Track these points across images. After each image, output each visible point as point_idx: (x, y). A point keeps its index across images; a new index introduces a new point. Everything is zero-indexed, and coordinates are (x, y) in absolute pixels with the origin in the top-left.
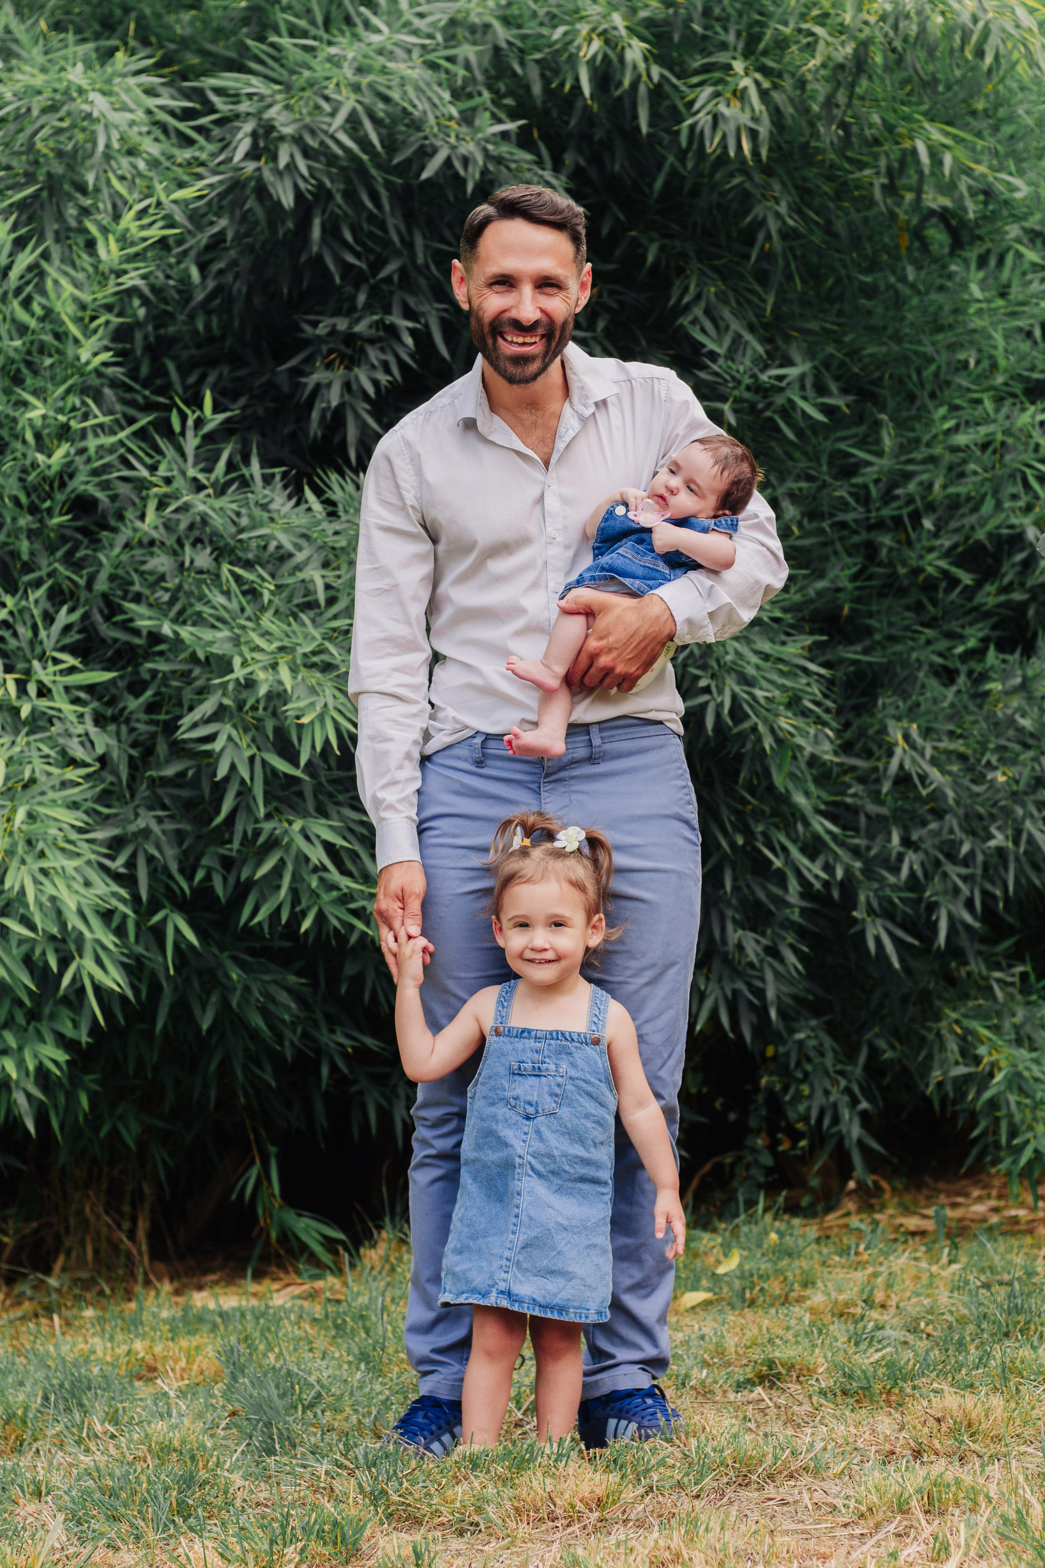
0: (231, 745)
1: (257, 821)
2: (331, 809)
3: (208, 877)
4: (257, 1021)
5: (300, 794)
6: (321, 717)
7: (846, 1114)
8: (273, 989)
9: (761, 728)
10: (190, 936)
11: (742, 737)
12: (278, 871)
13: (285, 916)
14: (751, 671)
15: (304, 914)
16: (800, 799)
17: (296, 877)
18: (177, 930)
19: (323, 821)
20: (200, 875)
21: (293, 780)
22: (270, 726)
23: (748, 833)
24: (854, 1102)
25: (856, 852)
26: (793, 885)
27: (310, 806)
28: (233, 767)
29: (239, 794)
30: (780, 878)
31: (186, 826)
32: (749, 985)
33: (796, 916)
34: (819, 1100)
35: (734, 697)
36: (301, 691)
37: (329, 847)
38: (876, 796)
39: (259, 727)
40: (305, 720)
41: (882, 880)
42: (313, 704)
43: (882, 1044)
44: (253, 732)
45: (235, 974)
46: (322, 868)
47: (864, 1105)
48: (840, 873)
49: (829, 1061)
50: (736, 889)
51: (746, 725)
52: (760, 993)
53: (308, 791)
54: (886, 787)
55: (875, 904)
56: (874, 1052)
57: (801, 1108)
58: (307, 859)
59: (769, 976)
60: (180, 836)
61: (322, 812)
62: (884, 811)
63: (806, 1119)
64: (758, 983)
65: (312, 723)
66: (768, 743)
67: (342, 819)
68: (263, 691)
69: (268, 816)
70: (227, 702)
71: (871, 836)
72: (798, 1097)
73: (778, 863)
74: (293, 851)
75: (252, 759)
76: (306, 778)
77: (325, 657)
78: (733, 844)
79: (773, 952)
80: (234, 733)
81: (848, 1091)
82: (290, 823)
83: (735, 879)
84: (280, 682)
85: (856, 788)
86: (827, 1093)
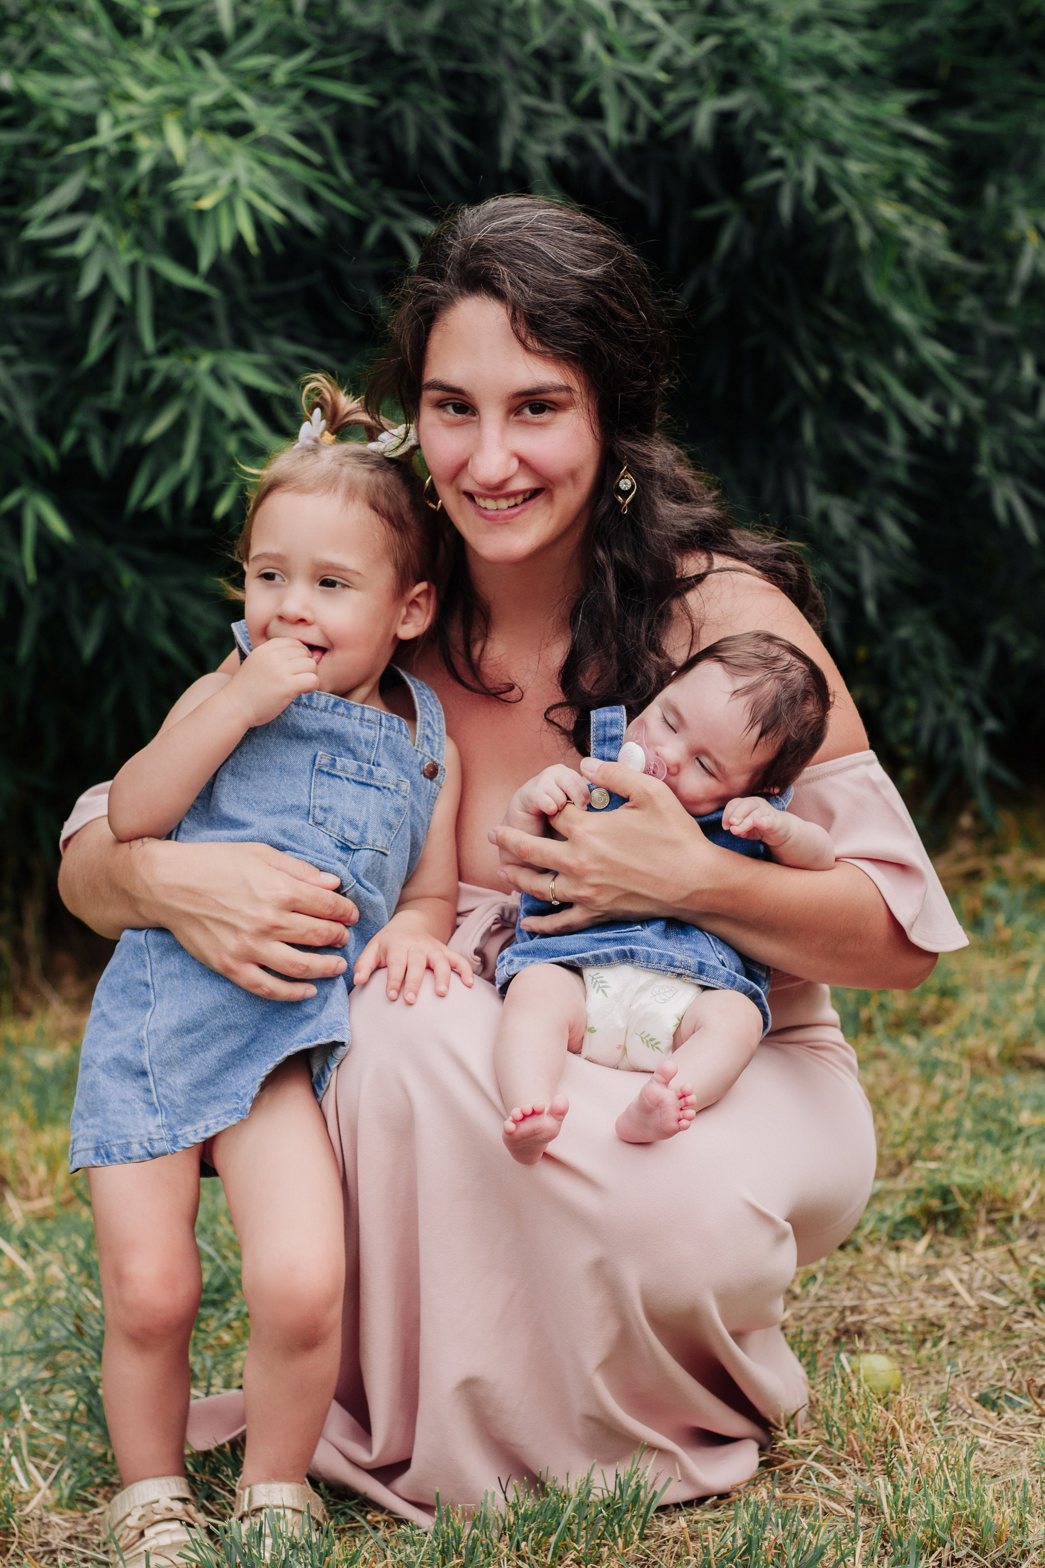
0: (101, 248)
1: (146, 357)
2: (257, 340)
3: (81, 442)
4: (165, 642)
5: (209, 319)
6: (229, 201)
7: (966, 735)
8: (180, 598)
9: (857, 217)
10: (58, 526)
11: (829, 230)
12: (179, 428)
13: (191, 494)
14: (839, 137)
15: (220, 491)
16: (902, 316)
17: (206, 437)
18: (40, 521)
19: (242, 356)
20: (70, 438)
21: (195, 297)
22: (159, 218)
23: (835, 365)
24: (977, 720)
25: (974, 387)
26: (896, 432)
27: (224, 333)
28: (105, 281)
29: (116, 321)
30: (877, 424)
31: (47, 368)
32: (839, 569)
33: (901, 475)
34: (929, 718)
35: (820, 174)
36: (199, 161)
37: (254, 396)
38: (998, 311)
39: (144, 219)
40: (206, 203)
41: (1010, 423)
42: (214, 181)
43: (1011, 638)
44: (135, 228)
45: (128, 578)
46: (241, 425)
47: (991, 724)
48: (955, 415)
49: (942, 665)
50: (819, 439)
51: (834, 213)
52: (853, 579)
53: (220, 310)
54: (1014, 298)
55: (1003, 456)
56: (1004, 651)
57: (907, 727)
58: (221, 414)
59: (865, 555)
60: (40, 382)
61: (242, 343)
62: (1009, 329)
63: (912, 740)
64: (849, 566)
65: (215, 208)
66: (865, 236)
67: (271, 350)
68: (145, 164)
69: (164, 351)
70: (97, 184)
71: (994, 364)
72: (902, 713)
73: (874, 402)
74: (200, 401)
75: (133, 268)
76: (212, 291)
77: (234, 115)
78: (814, 378)
79: (867, 522)
80: (107, 230)
81: (968, 705)
82: (195, 358)
83: (818, 426)
84: (170, 154)
85: (970, 302)
86: (940, 709)
